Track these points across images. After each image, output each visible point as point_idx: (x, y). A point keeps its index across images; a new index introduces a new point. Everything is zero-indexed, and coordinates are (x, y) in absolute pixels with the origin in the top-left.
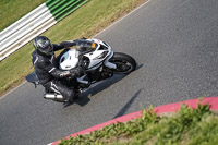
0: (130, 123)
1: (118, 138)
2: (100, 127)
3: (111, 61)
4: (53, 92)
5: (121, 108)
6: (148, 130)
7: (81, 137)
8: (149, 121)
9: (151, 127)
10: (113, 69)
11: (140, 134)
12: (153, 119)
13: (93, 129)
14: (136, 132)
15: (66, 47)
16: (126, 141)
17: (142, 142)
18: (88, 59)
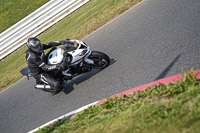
0: (171, 84)
1: (159, 98)
2: (143, 88)
3: (89, 58)
4: (42, 83)
5: (161, 71)
6: (188, 91)
7: (125, 96)
8: (190, 83)
9: (191, 89)
10: (91, 65)
11: (181, 95)
12: (193, 81)
13: (136, 89)
14: (177, 93)
15: (53, 46)
16: (168, 101)
17: (183, 103)
18: (71, 56)
